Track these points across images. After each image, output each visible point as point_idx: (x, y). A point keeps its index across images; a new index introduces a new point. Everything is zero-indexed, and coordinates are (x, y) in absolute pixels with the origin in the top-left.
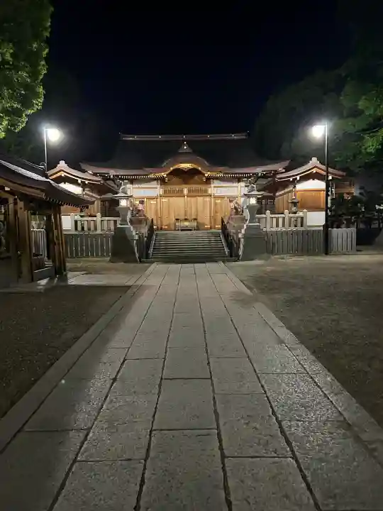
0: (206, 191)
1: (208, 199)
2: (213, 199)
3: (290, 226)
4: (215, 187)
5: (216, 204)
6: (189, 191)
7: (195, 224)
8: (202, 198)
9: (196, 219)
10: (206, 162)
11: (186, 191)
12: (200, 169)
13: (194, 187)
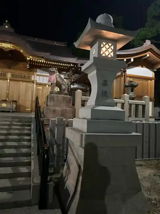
0: (29, 77)
1: (30, 85)
2: (35, 85)
3: (130, 116)
4: (37, 75)
5: (37, 90)
6: (13, 76)
7: (14, 106)
8: (25, 83)
9: (16, 101)
10: (28, 46)
11: (9, 75)
12: (22, 51)
13: (17, 72)
